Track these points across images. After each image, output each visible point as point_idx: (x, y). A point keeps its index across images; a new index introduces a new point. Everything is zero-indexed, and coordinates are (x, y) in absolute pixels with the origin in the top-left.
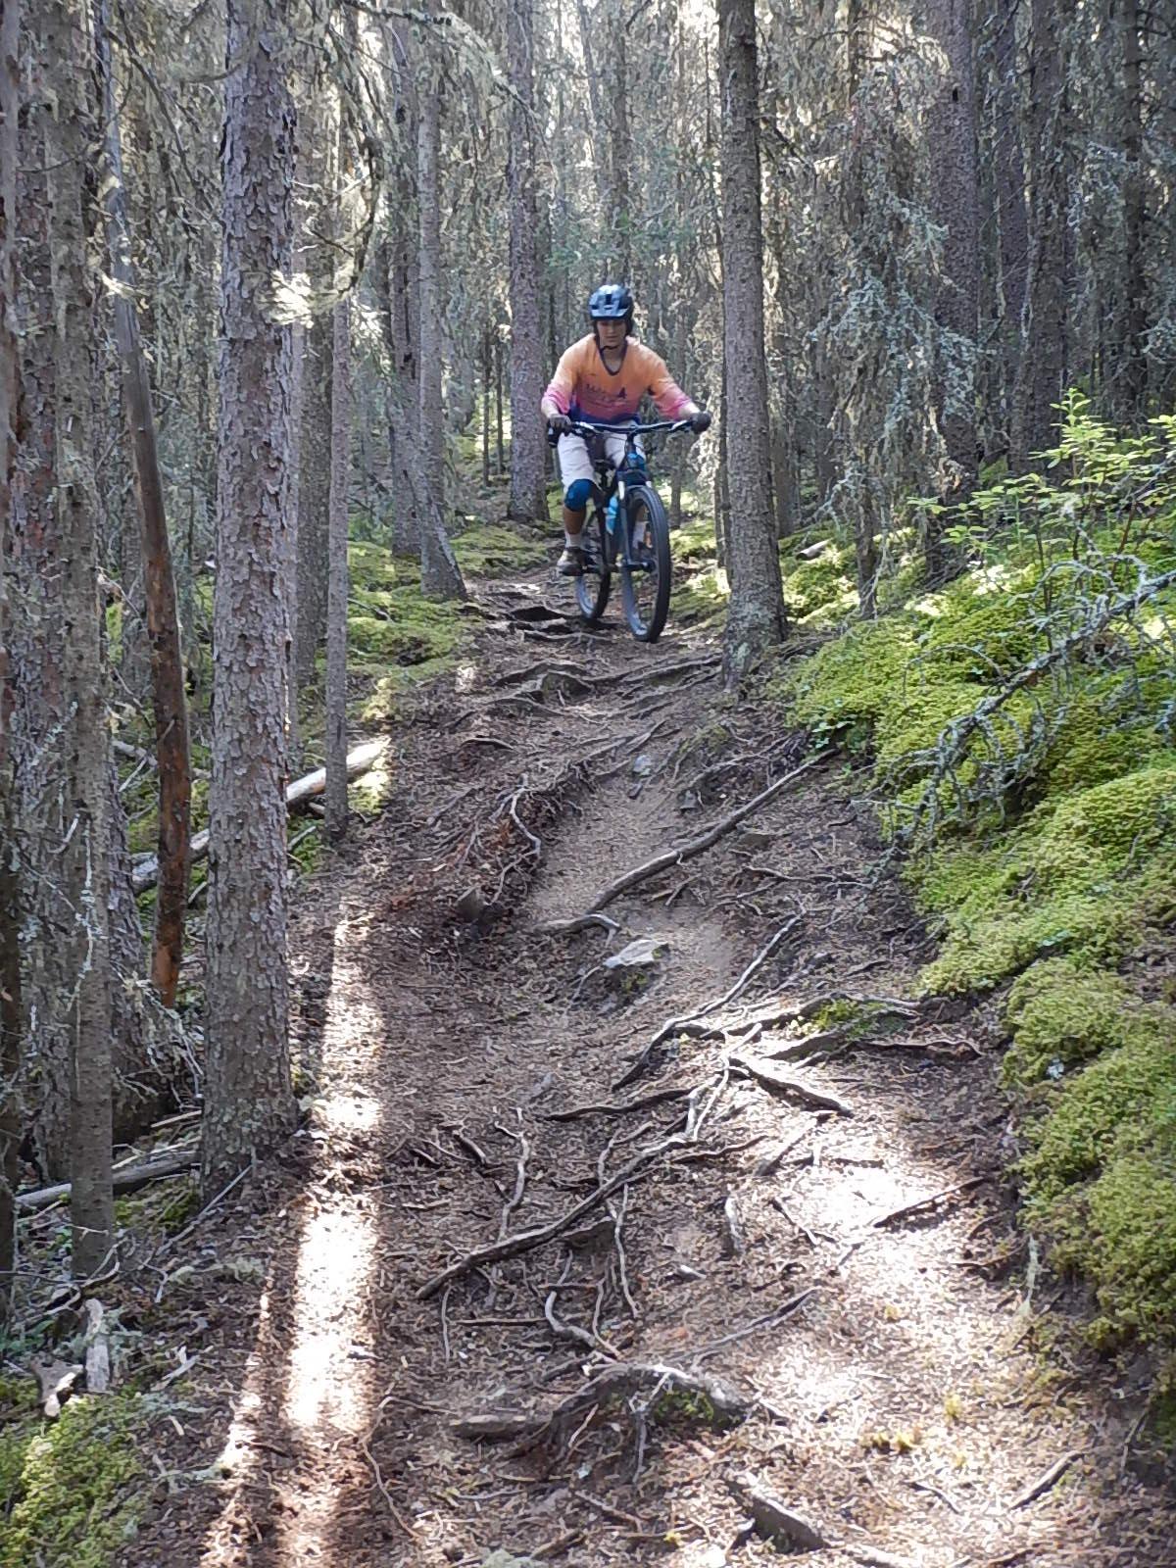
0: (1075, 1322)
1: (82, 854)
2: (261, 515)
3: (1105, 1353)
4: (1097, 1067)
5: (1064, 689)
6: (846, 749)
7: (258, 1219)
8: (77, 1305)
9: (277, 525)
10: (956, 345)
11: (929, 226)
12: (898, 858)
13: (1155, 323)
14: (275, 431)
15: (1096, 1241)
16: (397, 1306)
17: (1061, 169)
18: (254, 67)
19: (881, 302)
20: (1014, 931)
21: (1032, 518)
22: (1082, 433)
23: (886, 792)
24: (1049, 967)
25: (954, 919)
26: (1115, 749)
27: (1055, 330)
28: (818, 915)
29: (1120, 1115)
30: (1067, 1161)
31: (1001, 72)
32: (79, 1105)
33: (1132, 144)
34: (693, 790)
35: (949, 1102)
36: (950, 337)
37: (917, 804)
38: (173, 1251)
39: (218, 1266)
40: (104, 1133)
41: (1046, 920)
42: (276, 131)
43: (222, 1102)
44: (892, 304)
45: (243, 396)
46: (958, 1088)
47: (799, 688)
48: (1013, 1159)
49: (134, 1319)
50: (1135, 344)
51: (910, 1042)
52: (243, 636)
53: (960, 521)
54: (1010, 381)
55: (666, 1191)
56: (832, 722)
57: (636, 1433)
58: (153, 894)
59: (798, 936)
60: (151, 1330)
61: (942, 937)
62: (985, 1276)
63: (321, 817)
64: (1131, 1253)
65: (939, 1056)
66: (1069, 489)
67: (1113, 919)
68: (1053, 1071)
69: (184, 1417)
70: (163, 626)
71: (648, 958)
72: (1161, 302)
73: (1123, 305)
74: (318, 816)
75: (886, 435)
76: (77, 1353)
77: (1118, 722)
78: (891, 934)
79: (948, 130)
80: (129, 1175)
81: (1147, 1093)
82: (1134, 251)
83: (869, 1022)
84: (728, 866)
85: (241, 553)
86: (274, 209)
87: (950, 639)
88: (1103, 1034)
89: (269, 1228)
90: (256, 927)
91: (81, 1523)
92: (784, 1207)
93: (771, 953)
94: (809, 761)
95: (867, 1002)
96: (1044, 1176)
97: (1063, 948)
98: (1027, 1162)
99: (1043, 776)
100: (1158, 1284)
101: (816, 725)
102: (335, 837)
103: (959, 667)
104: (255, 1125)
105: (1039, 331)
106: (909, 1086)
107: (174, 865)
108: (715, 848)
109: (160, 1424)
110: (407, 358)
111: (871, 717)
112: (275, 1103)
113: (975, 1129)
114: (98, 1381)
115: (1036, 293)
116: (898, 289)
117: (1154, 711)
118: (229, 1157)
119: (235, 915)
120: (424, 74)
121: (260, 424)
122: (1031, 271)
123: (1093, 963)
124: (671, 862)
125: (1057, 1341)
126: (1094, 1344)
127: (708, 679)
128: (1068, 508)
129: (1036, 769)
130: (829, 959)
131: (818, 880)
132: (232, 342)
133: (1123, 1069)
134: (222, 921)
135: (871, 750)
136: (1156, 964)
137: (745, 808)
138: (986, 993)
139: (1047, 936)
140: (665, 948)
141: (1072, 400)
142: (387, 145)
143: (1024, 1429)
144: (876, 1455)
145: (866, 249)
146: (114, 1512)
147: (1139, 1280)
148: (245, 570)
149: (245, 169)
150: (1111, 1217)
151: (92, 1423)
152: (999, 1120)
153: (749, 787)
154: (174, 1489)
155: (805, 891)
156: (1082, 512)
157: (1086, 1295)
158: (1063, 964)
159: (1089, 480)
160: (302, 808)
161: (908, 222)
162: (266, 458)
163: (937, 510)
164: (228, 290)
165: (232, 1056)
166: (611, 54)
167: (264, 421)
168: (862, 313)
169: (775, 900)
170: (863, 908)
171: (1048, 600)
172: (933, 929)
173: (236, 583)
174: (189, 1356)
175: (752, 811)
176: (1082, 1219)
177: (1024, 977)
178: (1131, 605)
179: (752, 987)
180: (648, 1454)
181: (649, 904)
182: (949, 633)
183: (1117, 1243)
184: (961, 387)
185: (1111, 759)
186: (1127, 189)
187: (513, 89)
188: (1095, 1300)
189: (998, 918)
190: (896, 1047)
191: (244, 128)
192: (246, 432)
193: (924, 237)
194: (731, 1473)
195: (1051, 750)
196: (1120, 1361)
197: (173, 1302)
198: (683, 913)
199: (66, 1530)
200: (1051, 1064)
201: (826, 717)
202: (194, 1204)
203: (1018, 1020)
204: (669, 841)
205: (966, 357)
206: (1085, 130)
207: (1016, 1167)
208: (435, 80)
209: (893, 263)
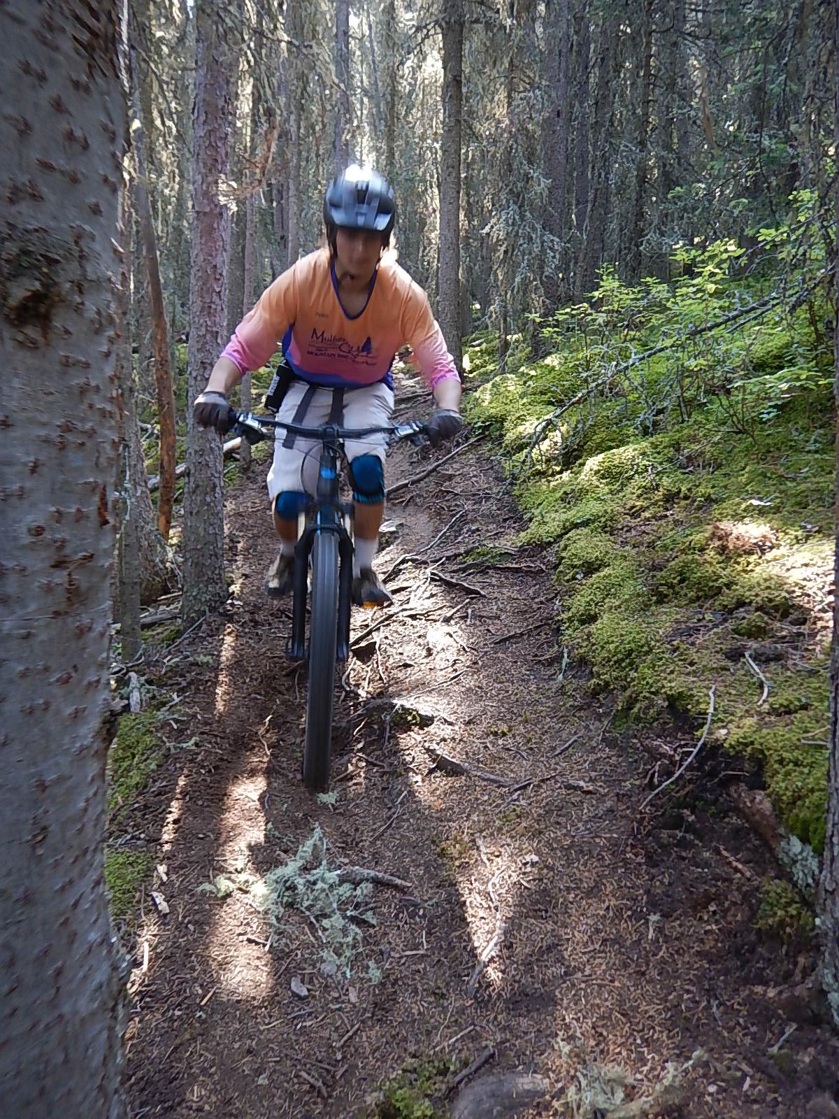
0: (582, 682)
1: (125, 464)
2: (211, 302)
3: (595, 694)
4: (598, 574)
5: (593, 408)
6: (489, 435)
7: (210, 640)
8: (125, 674)
9: (219, 308)
10: (552, 241)
11: (542, 179)
12: (512, 484)
13: (646, 235)
14: (218, 261)
15: (594, 648)
16: (275, 678)
17: (607, 154)
18: (209, 69)
19: (517, 217)
20: (564, 517)
21: (583, 326)
22: (610, 284)
23: (508, 454)
24: (579, 532)
25: (536, 512)
26: (615, 436)
27: (599, 236)
28: (473, 510)
29: (607, 595)
30: (582, 615)
31: (581, 103)
32: (124, 583)
33: (642, 144)
34: (417, 453)
35: (531, 592)
36: (548, 237)
37: (522, 460)
38: (169, 653)
39: (191, 659)
40: (137, 598)
41: (578, 511)
42: (221, 103)
43: (192, 586)
44: (522, 217)
45: (203, 241)
46: (535, 585)
47: (469, 407)
48: (558, 615)
49: (152, 681)
50: (637, 246)
51: (514, 566)
52: (202, 363)
53: (549, 326)
54: (576, 263)
55: (401, 629)
56: (483, 422)
57: (385, 729)
58: (157, 494)
59: (464, 520)
60: (160, 686)
61: (531, 520)
62: (543, 665)
63: (238, 460)
64: (609, 651)
65: (526, 572)
66: (600, 312)
67: (609, 511)
68: (578, 576)
69: (177, 721)
70: (162, 358)
71: (393, 529)
72: (650, 225)
73: (632, 226)
74: (236, 460)
75: (516, 284)
76: (125, 696)
77: (617, 424)
78: (507, 519)
79: (554, 132)
80: (148, 620)
81: (620, 585)
82: (639, 198)
83: (495, 557)
84: (432, 487)
85: (202, 321)
86: (219, 144)
87: (542, 384)
88: (602, 560)
89: (215, 643)
90: (208, 504)
91: (130, 765)
92: (454, 635)
93: (451, 527)
94: (472, 440)
95: (495, 547)
96: (572, 621)
97: (586, 524)
98: (564, 616)
99: (581, 448)
100: (620, 665)
101: (476, 423)
102: (245, 470)
103: (545, 398)
104: (208, 597)
105: (592, 236)
106: (512, 585)
107: (167, 476)
108: (427, 480)
109: (166, 724)
110: (282, 238)
111: (502, 420)
112: (218, 587)
113: (542, 603)
114: (135, 707)
115: (591, 218)
116: (525, 211)
117: (634, 419)
118: (195, 611)
119: (199, 498)
120: (293, 88)
121: (211, 256)
122: (590, 206)
123: (599, 530)
124: (406, 485)
125: (574, 690)
126: (590, 691)
127: (425, 402)
128: (600, 320)
129: (578, 445)
130: (478, 530)
131: (474, 495)
132: (198, 213)
133: (610, 575)
134: (192, 501)
135: (502, 436)
136: (627, 531)
137: (440, 462)
138: (550, 544)
139: (579, 518)
140: (401, 525)
141: (604, 268)
142: (278, 112)
143: (557, 727)
144: (492, 737)
145: (511, 190)
146: (145, 760)
147: (611, 663)
148: (203, 329)
149: (205, 122)
150: (601, 637)
151: (134, 723)
152: (553, 598)
153: (443, 452)
154: (173, 751)
155: (467, 500)
156: (607, 324)
157: (587, 671)
158: (586, 530)
159: (610, 307)
160: (229, 455)
161: (532, 177)
162: (214, 273)
163: (538, 320)
164: (196, 186)
165: (197, 564)
166: (388, 85)
167: (214, 254)
168: (507, 223)
169: (454, 504)
170: (494, 508)
171: (588, 366)
172: (526, 517)
173: (199, 336)
174: (178, 696)
175: (445, 463)
176: (588, 639)
177: (567, 536)
178: (627, 368)
179: (441, 542)
180: (390, 738)
181: (394, 505)
182: (541, 381)
183: (603, 648)
184: (553, 261)
185: (612, 440)
186: (638, 167)
187: (342, 86)
188: (591, 672)
189: (557, 511)
190: (508, 568)
191: (204, 100)
192: (205, 260)
193: (539, 185)
194: (427, 745)
195: (585, 436)
196: (601, 697)
197: (170, 674)
198: (411, 509)
199: (122, 769)
200: (577, 573)
201: (482, 419)
202: (179, 633)
203: (564, 554)
204: (405, 476)
205: (556, 247)
206: (619, 135)
207: (560, 618)
208: (299, 91)
209: (524, 197)
